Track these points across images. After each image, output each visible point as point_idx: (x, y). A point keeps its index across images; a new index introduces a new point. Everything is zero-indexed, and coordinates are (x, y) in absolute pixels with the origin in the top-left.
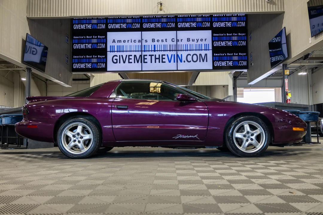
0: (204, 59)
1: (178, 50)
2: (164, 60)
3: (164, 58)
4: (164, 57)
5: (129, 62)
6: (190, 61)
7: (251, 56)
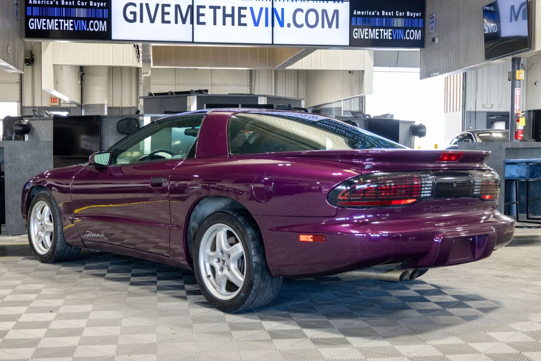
0: (332, 21)
2: (243, 20)
3: (244, 16)
4: (243, 12)
5: (164, 21)
6: (302, 26)
7: (433, 22)
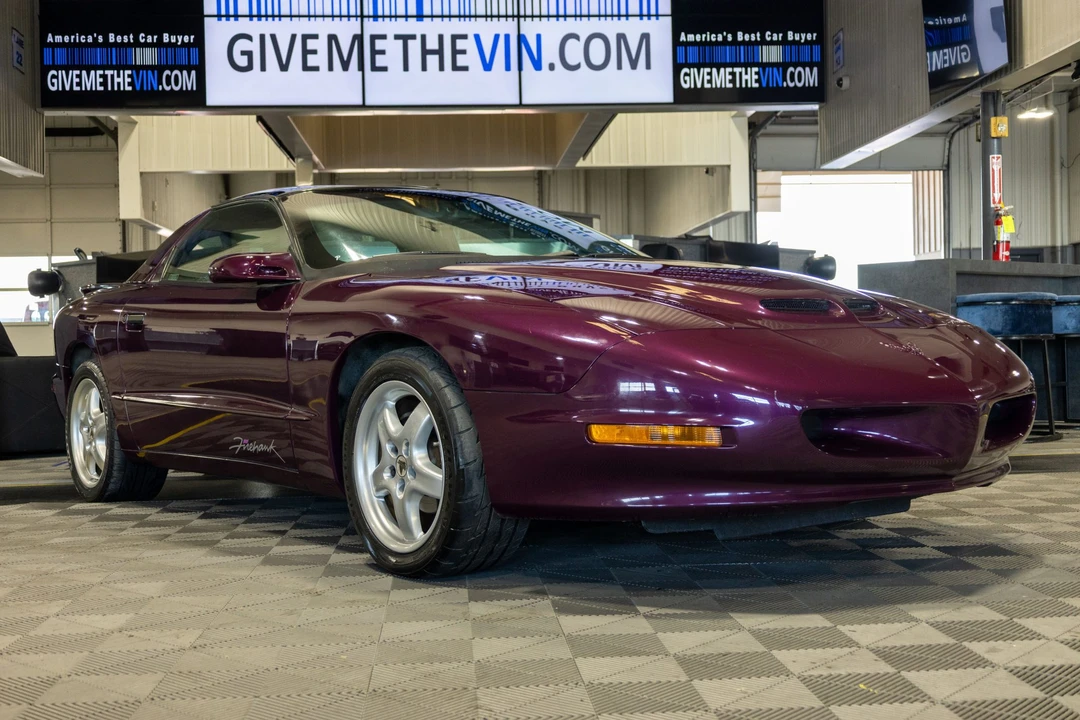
0: (636, 56)
1: (525, 16)
2: (461, 60)
3: (463, 52)
4: (460, 44)
5: (306, 68)
6: (577, 67)
7: (839, 48)
